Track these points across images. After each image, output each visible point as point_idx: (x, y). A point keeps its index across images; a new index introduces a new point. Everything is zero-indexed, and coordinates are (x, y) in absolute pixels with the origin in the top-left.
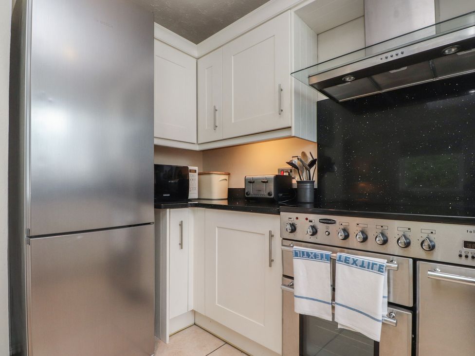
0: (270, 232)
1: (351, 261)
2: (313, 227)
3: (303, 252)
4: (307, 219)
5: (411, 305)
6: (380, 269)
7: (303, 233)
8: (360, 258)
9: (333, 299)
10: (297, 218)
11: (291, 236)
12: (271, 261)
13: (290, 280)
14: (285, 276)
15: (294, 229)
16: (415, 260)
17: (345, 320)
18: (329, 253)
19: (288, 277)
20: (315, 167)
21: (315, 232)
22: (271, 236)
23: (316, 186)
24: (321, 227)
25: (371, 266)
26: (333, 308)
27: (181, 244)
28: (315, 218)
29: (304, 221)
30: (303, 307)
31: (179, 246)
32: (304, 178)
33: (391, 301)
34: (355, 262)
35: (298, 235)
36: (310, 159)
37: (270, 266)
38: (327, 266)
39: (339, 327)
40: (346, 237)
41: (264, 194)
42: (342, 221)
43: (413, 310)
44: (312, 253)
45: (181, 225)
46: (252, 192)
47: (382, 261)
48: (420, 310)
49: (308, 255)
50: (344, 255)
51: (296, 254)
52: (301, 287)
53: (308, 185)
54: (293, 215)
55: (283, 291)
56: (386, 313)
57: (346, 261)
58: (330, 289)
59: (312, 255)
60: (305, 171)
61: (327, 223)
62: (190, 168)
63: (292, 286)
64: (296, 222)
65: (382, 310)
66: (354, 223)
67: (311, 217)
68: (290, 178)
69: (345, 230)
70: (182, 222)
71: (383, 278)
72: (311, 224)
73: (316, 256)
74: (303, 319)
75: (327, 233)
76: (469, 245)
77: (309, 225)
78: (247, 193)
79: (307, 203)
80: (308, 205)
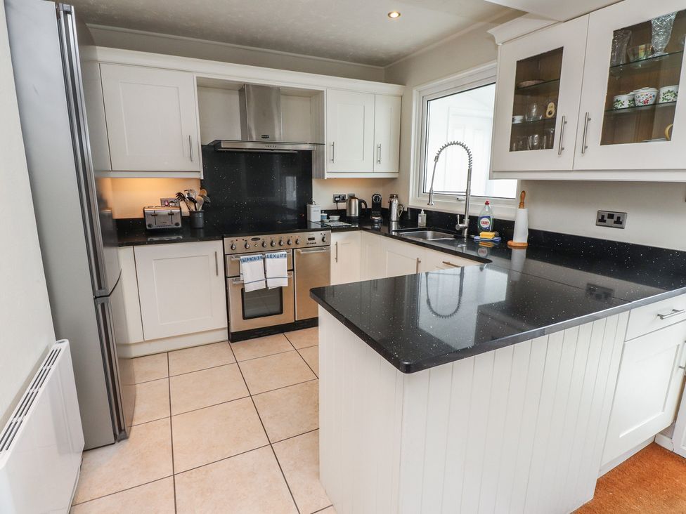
0: (216, 253)
3: (248, 258)
4: (243, 240)
6: (285, 256)
8: (276, 254)
9: (266, 277)
10: (237, 240)
11: (234, 252)
12: (217, 271)
16: (293, 249)
17: (272, 284)
18: (260, 255)
25: (281, 256)
30: (251, 287)
34: (274, 256)
38: (261, 263)
39: (269, 288)
41: (170, 225)
43: (293, 270)
44: (253, 257)
46: (155, 224)
47: (285, 253)
48: (295, 270)
50: (267, 254)
51: (244, 261)
57: (268, 257)
58: (263, 273)
59: (253, 259)
61: (256, 240)
63: (241, 280)
71: (284, 260)
73: (255, 259)
75: (256, 245)
76: (310, 239)
77: (244, 243)
78: (150, 226)
79: (200, 228)
80: (202, 230)
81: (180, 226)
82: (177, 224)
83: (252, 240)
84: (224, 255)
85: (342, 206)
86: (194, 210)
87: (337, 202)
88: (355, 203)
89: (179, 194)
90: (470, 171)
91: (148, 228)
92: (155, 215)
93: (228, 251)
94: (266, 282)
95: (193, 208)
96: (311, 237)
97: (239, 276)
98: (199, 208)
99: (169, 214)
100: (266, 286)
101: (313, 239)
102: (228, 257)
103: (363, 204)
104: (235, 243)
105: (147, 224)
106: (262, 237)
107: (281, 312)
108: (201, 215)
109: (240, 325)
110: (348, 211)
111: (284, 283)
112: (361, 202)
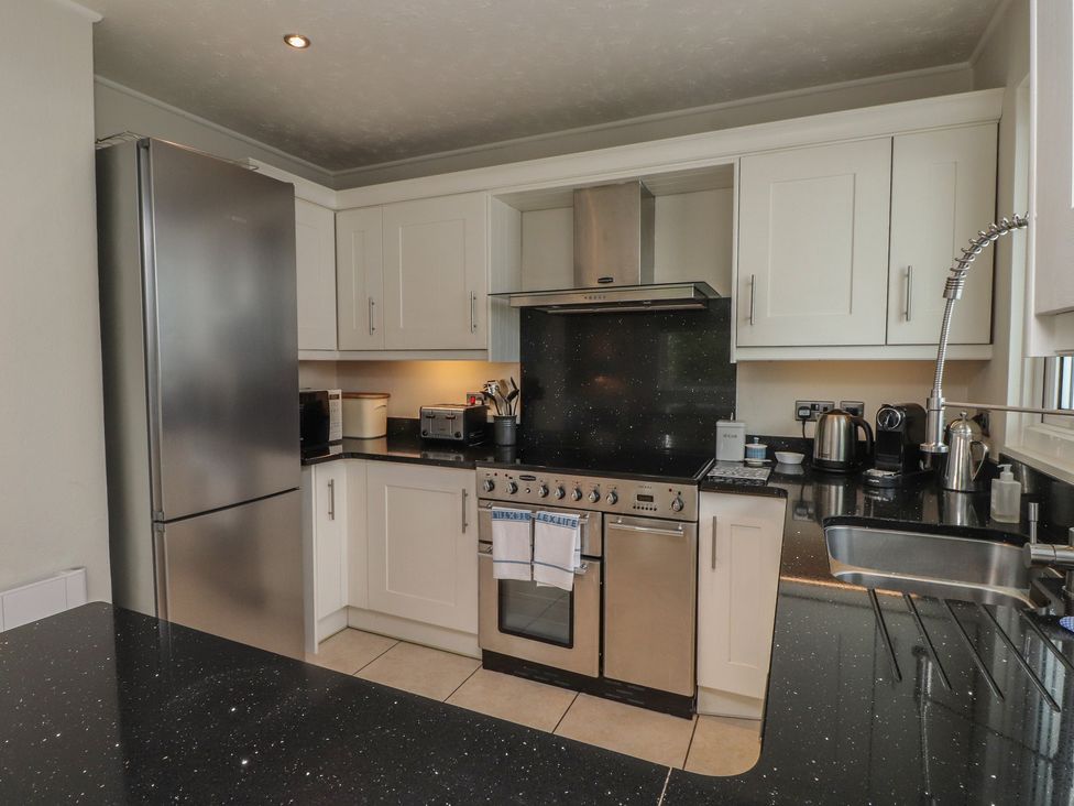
0: (464, 491)
1: (549, 519)
2: (514, 485)
4: (506, 475)
5: (600, 555)
6: (574, 524)
7: (502, 491)
8: (556, 515)
9: (533, 559)
10: (496, 475)
11: (490, 495)
12: (465, 525)
13: (489, 546)
14: (480, 541)
15: (492, 486)
16: (603, 513)
17: (543, 577)
18: (529, 512)
19: (486, 543)
20: (517, 398)
21: (515, 489)
22: (465, 495)
23: (518, 422)
24: (522, 485)
25: (566, 522)
26: (532, 567)
27: (332, 513)
28: (516, 474)
29: (504, 477)
30: (503, 572)
31: (328, 516)
32: (503, 413)
33: (585, 553)
34: (552, 519)
35: (497, 494)
36: (511, 389)
37: (464, 531)
38: (528, 525)
39: (538, 585)
40: (546, 494)
41: (450, 434)
42: (542, 477)
43: (601, 559)
45: (331, 485)
46: (431, 430)
47: (576, 517)
48: (606, 560)
49: (508, 516)
50: (543, 513)
51: (495, 516)
52: (500, 551)
53: (508, 423)
54: (492, 471)
55: (479, 558)
56: (578, 565)
57: (545, 519)
58: (529, 549)
59: (512, 516)
60: (504, 404)
61: (527, 480)
62: (331, 392)
63: (491, 552)
64: (495, 479)
65: (575, 562)
66: (553, 479)
67: (512, 473)
68: (484, 408)
69: (544, 487)
70: (332, 481)
71: (576, 532)
72: (511, 481)
73: (515, 516)
74: (502, 583)
75: (527, 491)
76: (640, 498)
78: (424, 432)
79: (507, 446)
80: (509, 449)
81: (462, 438)
82: (457, 435)
83: (522, 477)
84: (478, 498)
85: (811, 430)
87: (804, 419)
88: (838, 425)
91: (422, 435)
92: (431, 417)
96: (646, 492)
99: (447, 417)
100: (532, 577)
101: (650, 499)
103: (858, 427)
105: (422, 429)
106: (539, 476)
107: (570, 644)
110: (817, 445)
111: (565, 582)
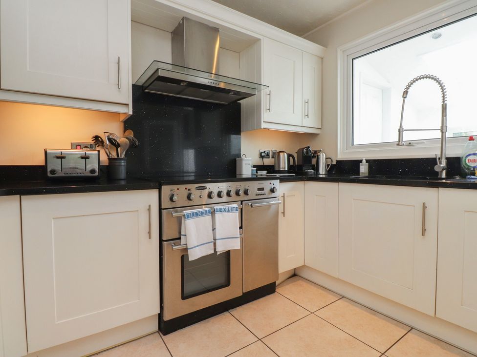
0: (150, 206)
1: (223, 210)
3: (193, 213)
4: (186, 189)
5: (240, 226)
6: (236, 210)
8: (227, 206)
9: (214, 238)
10: (178, 189)
11: (173, 205)
16: (242, 202)
17: (221, 247)
18: (209, 209)
34: (225, 209)
37: (150, 237)
38: (209, 218)
39: (218, 253)
41: (84, 171)
44: (199, 212)
46: (61, 170)
49: (197, 214)
50: (219, 207)
51: (188, 217)
52: (193, 240)
57: (220, 211)
58: (212, 232)
59: (200, 214)
61: (201, 189)
71: (238, 214)
73: (202, 213)
75: (201, 196)
76: (259, 189)
77: (186, 193)
78: (53, 172)
79: (121, 180)
80: (123, 182)
81: (97, 174)
82: (93, 171)
83: (197, 189)
84: (160, 209)
86: (116, 157)
87: (263, 157)
88: (284, 157)
89: (96, 138)
90: (444, 107)
91: (49, 175)
92: (61, 157)
93: (166, 204)
94: (215, 244)
95: (114, 154)
96: (261, 187)
97: (180, 238)
98: (121, 154)
99: (82, 158)
100: (215, 249)
101: (263, 189)
102: (164, 212)
103: (291, 158)
104: (176, 192)
105: (49, 170)
106: (208, 185)
107: (227, 283)
108: (123, 163)
109: (177, 308)
111: (235, 245)
112: (289, 155)
